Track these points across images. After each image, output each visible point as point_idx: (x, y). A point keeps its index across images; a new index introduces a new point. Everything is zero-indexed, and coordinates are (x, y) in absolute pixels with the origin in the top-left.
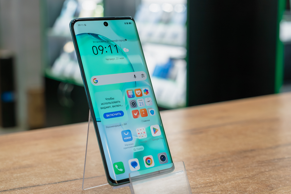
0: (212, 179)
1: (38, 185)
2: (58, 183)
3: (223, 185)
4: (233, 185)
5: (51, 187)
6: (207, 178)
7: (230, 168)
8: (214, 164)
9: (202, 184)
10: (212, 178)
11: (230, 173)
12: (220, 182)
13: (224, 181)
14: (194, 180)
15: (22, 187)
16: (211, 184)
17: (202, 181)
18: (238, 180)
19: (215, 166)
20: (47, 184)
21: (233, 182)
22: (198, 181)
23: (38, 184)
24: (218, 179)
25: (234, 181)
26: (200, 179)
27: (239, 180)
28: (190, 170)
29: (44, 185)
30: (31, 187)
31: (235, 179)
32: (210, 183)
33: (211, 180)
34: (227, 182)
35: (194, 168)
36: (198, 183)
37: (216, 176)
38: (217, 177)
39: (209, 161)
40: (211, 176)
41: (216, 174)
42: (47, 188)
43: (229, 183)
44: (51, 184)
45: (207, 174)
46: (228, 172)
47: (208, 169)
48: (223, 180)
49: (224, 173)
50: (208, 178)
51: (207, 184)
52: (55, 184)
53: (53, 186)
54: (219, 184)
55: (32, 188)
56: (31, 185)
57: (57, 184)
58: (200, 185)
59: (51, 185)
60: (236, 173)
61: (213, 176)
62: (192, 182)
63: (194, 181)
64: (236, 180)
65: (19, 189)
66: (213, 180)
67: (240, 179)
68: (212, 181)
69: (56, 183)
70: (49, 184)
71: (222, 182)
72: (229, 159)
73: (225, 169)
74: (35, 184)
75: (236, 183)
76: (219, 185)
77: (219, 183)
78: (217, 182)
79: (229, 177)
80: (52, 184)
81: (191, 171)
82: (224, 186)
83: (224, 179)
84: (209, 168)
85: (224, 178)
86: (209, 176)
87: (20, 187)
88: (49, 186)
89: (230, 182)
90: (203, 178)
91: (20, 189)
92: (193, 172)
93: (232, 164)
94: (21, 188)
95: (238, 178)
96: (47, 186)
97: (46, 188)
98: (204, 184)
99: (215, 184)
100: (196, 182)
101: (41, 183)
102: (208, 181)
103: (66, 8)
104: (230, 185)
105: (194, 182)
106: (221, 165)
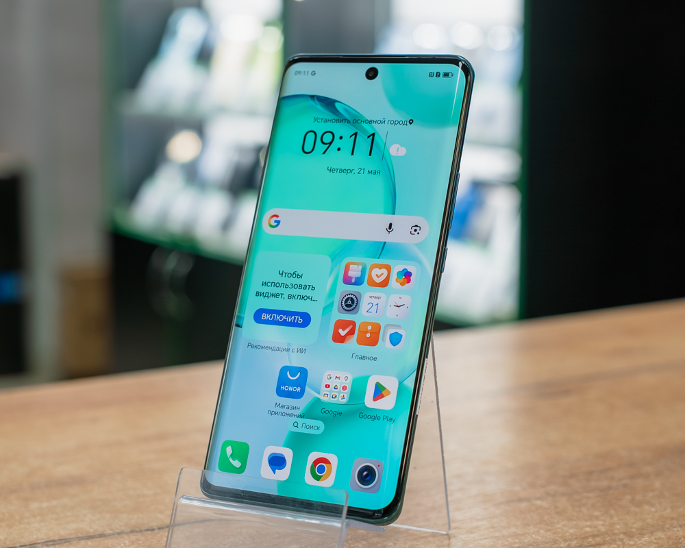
0: (601, 525)
1: (102, 535)
2: (159, 529)
3: (632, 543)
4: (660, 542)
5: (138, 540)
6: (586, 521)
7: (651, 494)
8: (605, 483)
9: (571, 540)
10: (601, 523)
11: (653, 509)
12: (625, 533)
13: (634, 530)
14: (549, 528)
15: (57, 538)
16: (598, 540)
17: (571, 531)
18: (675, 529)
19: (609, 488)
20: (127, 533)
21: (660, 534)
22: (559, 530)
23: (100, 530)
24: (618, 527)
25: (664, 531)
26: (564, 526)
27: (679, 529)
28: (539, 499)
29: (119, 534)
30: (80, 539)
31: (667, 526)
32: (594, 536)
33: (596, 527)
34: (642, 535)
35: (548, 494)
36: (560, 537)
37: (611, 517)
38: (615, 519)
39: (590, 473)
40: (597, 518)
41: (612, 512)
42: (127, 542)
43: (649, 537)
44: (137, 532)
45: (584, 510)
46: (646, 507)
47: (588, 498)
48: (631, 528)
49: (633, 509)
50: (589, 523)
51: (587, 538)
52: (149, 532)
53: (143, 538)
54: (621, 540)
55: (83, 542)
56: (80, 535)
57: (156, 531)
58: (565, 540)
59: (139, 534)
60: (669, 511)
61: (602, 518)
62: (542, 531)
63: (549, 530)
64: (668, 529)
65: (47, 545)
66: (603, 529)
67: (681, 526)
68: (599, 531)
69: (153, 530)
70: (132, 532)
71: (630, 535)
72: (648, 469)
73: (639, 497)
74: (92, 530)
75: (669, 538)
76: (619, 543)
77: (622, 536)
78: (614, 534)
79: (649, 521)
80: (141, 531)
81: (539, 503)
82: (635, 545)
83: (635, 526)
84: (591, 495)
85: (634, 523)
86: (591, 518)
87: (51, 539)
88: (133, 537)
89: (652, 533)
90: (575, 522)
91: (49, 543)
92: (544, 504)
93: (657, 484)
94: (51, 543)
95: (675, 523)
96: (126, 537)
97: (125, 544)
98: (576, 539)
99: (608, 539)
100: (555, 533)
101: (111, 529)
102: (588, 529)
103: (174, 33)
104: (651, 542)
105: (549, 533)
106: (625, 486)
